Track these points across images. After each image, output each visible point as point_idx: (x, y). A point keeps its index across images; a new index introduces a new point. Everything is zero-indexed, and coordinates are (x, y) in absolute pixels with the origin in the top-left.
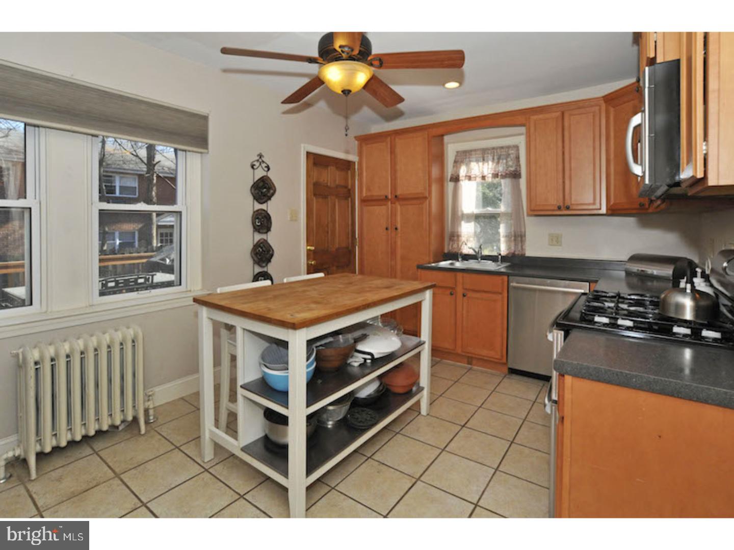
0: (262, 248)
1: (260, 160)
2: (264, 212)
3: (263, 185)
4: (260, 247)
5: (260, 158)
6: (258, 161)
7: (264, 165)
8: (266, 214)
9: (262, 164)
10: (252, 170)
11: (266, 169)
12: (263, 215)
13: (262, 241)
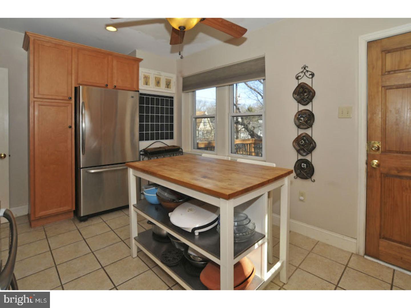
0: (304, 140)
1: (305, 71)
2: (307, 112)
3: (304, 90)
4: (303, 139)
5: (305, 69)
6: (302, 72)
7: (308, 74)
8: (309, 113)
9: (306, 73)
10: (297, 80)
11: (311, 76)
12: (307, 114)
13: (304, 135)
